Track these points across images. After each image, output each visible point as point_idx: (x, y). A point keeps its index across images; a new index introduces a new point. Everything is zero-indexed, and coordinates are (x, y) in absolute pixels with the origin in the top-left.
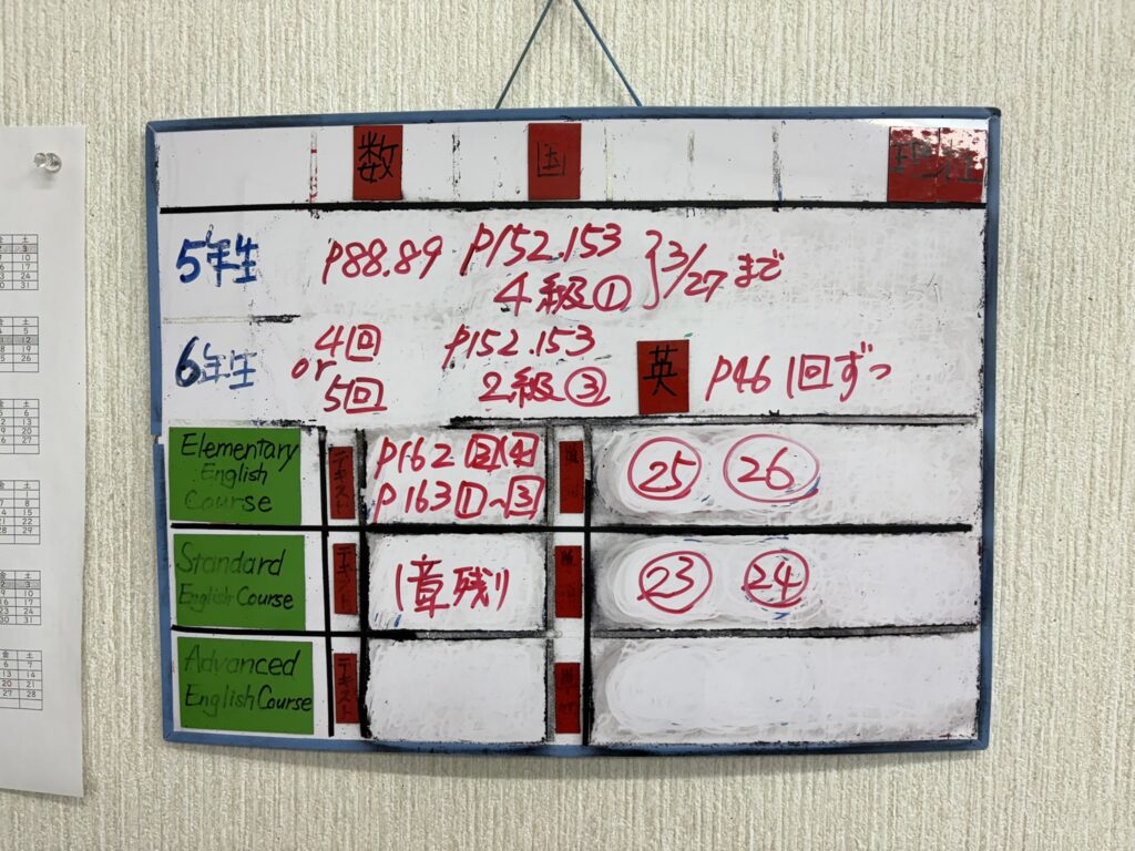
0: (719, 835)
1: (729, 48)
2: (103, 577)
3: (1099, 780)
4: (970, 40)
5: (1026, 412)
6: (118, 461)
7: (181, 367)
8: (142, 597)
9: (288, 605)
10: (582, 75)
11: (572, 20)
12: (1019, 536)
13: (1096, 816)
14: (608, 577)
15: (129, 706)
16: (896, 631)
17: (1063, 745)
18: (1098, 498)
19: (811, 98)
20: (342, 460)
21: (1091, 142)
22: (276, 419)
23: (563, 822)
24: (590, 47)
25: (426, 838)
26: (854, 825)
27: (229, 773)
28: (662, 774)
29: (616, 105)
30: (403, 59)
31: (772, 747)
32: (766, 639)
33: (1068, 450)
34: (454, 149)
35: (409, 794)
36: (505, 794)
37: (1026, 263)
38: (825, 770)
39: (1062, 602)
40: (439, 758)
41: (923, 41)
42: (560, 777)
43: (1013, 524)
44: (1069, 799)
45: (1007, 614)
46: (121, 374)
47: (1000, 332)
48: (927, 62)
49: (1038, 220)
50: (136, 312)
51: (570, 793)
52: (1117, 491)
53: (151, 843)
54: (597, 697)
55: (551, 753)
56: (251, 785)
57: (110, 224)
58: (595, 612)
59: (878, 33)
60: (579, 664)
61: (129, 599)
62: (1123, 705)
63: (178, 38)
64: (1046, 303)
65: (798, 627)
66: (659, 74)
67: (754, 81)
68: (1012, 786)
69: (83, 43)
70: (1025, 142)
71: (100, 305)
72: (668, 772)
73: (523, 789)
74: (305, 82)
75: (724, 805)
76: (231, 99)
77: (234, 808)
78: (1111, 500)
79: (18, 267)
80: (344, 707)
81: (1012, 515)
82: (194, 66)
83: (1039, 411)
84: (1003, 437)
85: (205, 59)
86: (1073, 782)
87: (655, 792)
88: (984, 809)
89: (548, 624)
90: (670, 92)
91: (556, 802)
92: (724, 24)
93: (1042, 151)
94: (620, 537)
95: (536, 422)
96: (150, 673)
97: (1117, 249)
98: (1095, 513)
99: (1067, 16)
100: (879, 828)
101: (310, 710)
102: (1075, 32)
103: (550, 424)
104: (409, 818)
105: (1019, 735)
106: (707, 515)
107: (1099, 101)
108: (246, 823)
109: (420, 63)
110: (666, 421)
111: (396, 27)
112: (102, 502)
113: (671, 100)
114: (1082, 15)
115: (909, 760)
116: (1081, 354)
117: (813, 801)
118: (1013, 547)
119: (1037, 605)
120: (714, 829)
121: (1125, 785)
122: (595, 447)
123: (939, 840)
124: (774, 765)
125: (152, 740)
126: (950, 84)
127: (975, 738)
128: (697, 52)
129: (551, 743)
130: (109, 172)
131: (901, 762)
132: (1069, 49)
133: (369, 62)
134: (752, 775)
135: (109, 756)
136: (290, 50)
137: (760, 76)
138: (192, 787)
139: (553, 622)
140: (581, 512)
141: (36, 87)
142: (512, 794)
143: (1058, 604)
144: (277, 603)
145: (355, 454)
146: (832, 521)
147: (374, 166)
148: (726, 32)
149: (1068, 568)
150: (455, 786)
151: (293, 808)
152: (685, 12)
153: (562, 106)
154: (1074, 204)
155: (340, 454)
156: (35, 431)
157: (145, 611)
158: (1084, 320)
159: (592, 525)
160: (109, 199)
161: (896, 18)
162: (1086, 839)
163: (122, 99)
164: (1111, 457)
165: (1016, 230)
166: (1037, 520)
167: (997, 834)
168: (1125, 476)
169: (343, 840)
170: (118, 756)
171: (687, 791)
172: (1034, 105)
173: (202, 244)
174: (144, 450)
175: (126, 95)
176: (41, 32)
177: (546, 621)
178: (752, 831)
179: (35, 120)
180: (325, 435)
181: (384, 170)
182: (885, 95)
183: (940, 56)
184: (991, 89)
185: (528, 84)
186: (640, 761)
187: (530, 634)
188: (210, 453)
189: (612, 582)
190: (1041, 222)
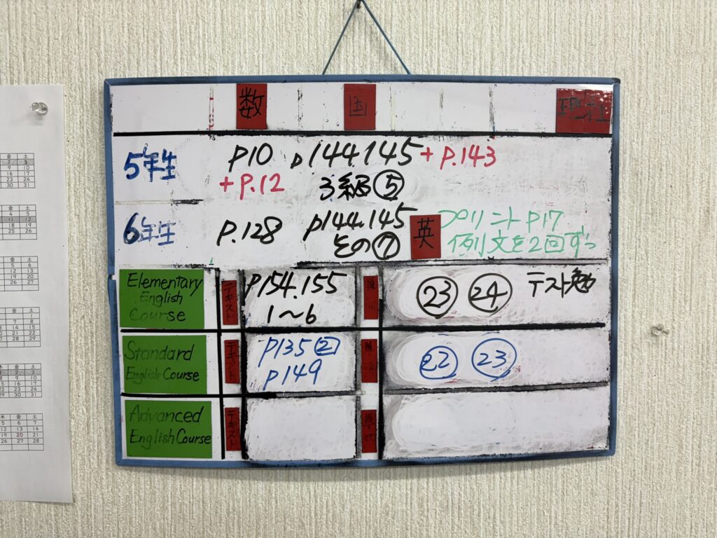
0: (462, 511)
1: (459, 39)
2: (78, 367)
3: (682, 468)
4: (599, 35)
5: (636, 253)
6: (87, 294)
7: (127, 232)
8: (103, 379)
9: (196, 378)
10: (372, 55)
11: (365, 21)
12: (633, 326)
13: (681, 490)
14: (393, 357)
15: (96, 448)
16: (562, 387)
17: (661, 449)
18: (678, 303)
19: (508, 69)
20: (229, 289)
21: (670, 95)
22: (188, 263)
23: (368, 507)
24: (377, 38)
25: (285, 522)
26: (542, 502)
27: (161, 487)
28: (428, 476)
29: (393, 73)
30: (263, 45)
31: (490, 457)
32: (487, 393)
33: (660, 275)
34: (299, 99)
35: (274, 495)
36: (333, 493)
37: (634, 166)
38: (524, 469)
39: (659, 365)
40: (292, 471)
41: (573, 36)
42: (366, 480)
43: (630, 319)
44: (665, 481)
45: (627, 372)
46: (88, 240)
47: (620, 207)
48: (575, 48)
49: (640, 141)
50: (97, 201)
51: (373, 491)
52: (688, 299)
53: (111, 534)
54: (386, 430)
55: (359, 465)
56: (175, 494)
57: (79, 147)
58: (386, 379)
59: (546, 30)
60: (376, 411)
61: (95, 381)
62: (695, 425)
63: (121, 31)
64: (646, 189)
65: (505, 386)
66: (418, 54)
67: (475, 59)
68: (633, 474)
69: (61, 35)
70: (632, 95)
71: (74, 197)
72: (431, 475)
73: (344, 489)
74: (202, 58)
75: (465, 493)
76: (155, 69)
77: (164, 508)
78: (686, 304)
79: (21, 174)
80: (231, 441)
81: (629, 314)
82: (132, 48)
83: (643, 252)
84: (623, 268)
85: (139, 44)
86: (668, 470)
87: (423, 488)
88: (617, 489)
89: (357, 387)
90: (425, 65)
91: (364, 496)
92: (456, 25)
93: (642, 100)
94: (400, 333)
95: (350, 264)
96: (109, 426)
97: (686, 157)
98: (676, 312)
99: (655, 21)
100: (557, 503)
101: (210, 443)
102: (660, 29)
103: (358, 266)
104: (274, 510)
105: (636, 444)
106: (452, 319)
107: (674, 70)
108: (172, 518)
109: (273, 47)
110: (428, 263)
111: (258, 25)
112: (77, 321)
113: (426, 70)
114: (663, 20)
115: (573, 463)
116: (666, 219)
117: (518, 489)
118: (630, 333)
119: (645, 367)
120: (459, 508)
121: (697, 471)
122: (385, 279)
123: (591, 508)
124: (494, 467)
125: (111, 468)
126: (589, 61)
127: (608, 449)
128: (441, 41)
129: (359, 459)
130: (79, 114)
131: (568, 463)
132: (656, 40)
133: (242, 47)
134: (481, 474)
135: (83, 480)
136: (193, 39)
137: (478, 56)
138: (137, 497)
139: (360, 385)
140: (376, 318)
141: (30, 61)
142: (337, 492)
143: (657, 366)
144: (188, 378)
145: (238, 285)
146: (525, 322)
147: (249, 108)
148: (457, 30)
149: (662, 344)
150: (302, 489)
151: (201, 507)
152: (433, 17)
153: (360, 73)
154: (660, 131)
155: (229, 285)
156: (35, 276)
157: (105, 388)
158: (668, 198)
159: (384, 326)
160: (79, 131)
161: (557, 22)
162: (676, 504)
163: (86, 69)
164: (685, 279)
165: (628, 147)
166: (644, 317)
167: (625, 503)
168: (693, 290)
169: (233, 525)
170: (89, 479)
171: (443, 486)
172: (637, 73)
173: (141, 155)
174: (103, 287)
175: (88, 66)
176: (33, 27)
177: (356, 385)
178: (482, 508)
179: (30, 82)
180: (219, 274)
181: (256, 111)
182: (551, 67)
183: (583, 45)
184: (612, 64)
185: (339, 61)
186: (415, 469)
187: (346, 393)
188: (146, 285)
189: (396, 361)
190: (642, 142)
